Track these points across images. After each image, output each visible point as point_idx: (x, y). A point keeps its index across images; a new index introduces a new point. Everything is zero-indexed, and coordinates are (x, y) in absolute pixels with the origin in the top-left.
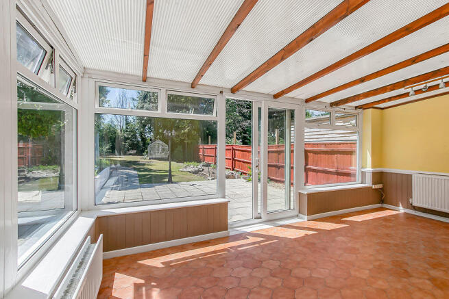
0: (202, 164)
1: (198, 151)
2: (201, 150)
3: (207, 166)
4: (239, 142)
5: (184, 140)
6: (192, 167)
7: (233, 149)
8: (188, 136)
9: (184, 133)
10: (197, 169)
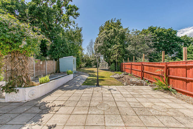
0: (124, 73)
1: (123, 66)
2: (124, 65)
3: (126, 74)
4: (147, 61)
5: (116, 60)
6: (118, 74)
7: (142, 65)
8: (118, 58)
9: (116, 57)
10: (119, 76)
